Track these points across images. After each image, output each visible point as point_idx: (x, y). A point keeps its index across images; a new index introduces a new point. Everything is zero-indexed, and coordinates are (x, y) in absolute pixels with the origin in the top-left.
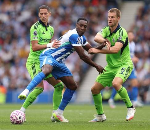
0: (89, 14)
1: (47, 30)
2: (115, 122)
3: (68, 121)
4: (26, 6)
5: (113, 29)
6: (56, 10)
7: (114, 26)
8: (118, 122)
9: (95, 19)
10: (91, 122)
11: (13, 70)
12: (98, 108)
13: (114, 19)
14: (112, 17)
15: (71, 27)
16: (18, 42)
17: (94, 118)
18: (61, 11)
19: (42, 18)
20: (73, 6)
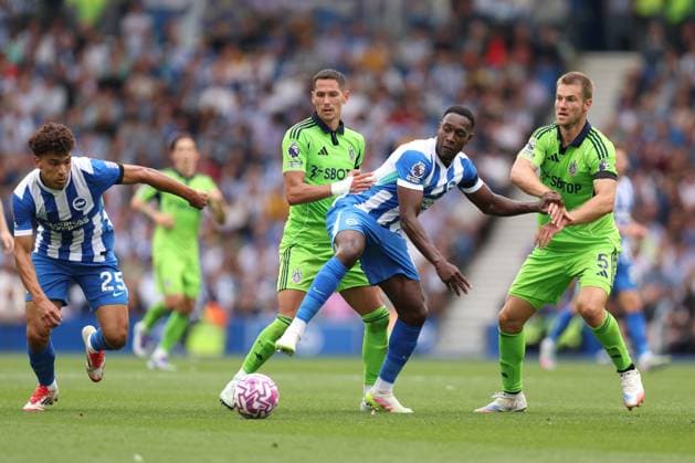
0: (476, 90)
1: (335, 143)
2: (552, 414)
3: (409, 410)
4: (291, 66)
5: (568, 135)
6: (378, 79)
7: (574, 124)
8: (561, 414)
9: (494, 105)
10: (479, 413)
11: (247, 257)
12: (509, 375)
13: (575, 103)
14: (570, 99)
15: (424, 129)
16: (265, 171)
17: (493, 400)
18: (393, 80)
19: (323, 106)
20: (428, 66)
